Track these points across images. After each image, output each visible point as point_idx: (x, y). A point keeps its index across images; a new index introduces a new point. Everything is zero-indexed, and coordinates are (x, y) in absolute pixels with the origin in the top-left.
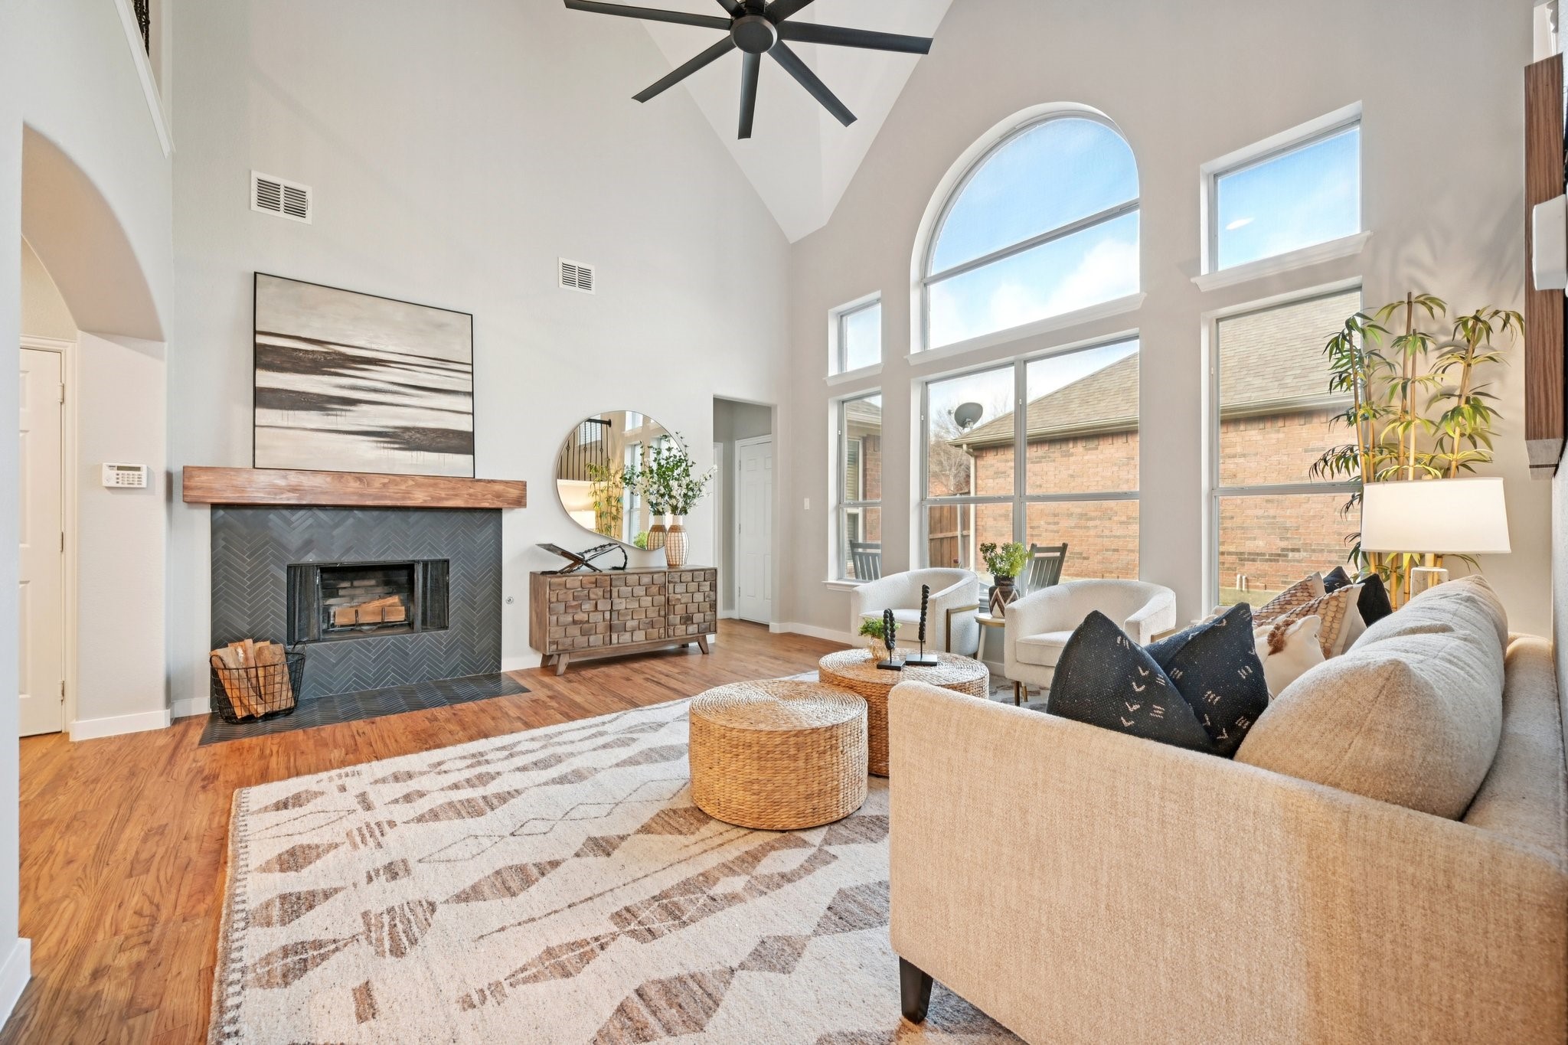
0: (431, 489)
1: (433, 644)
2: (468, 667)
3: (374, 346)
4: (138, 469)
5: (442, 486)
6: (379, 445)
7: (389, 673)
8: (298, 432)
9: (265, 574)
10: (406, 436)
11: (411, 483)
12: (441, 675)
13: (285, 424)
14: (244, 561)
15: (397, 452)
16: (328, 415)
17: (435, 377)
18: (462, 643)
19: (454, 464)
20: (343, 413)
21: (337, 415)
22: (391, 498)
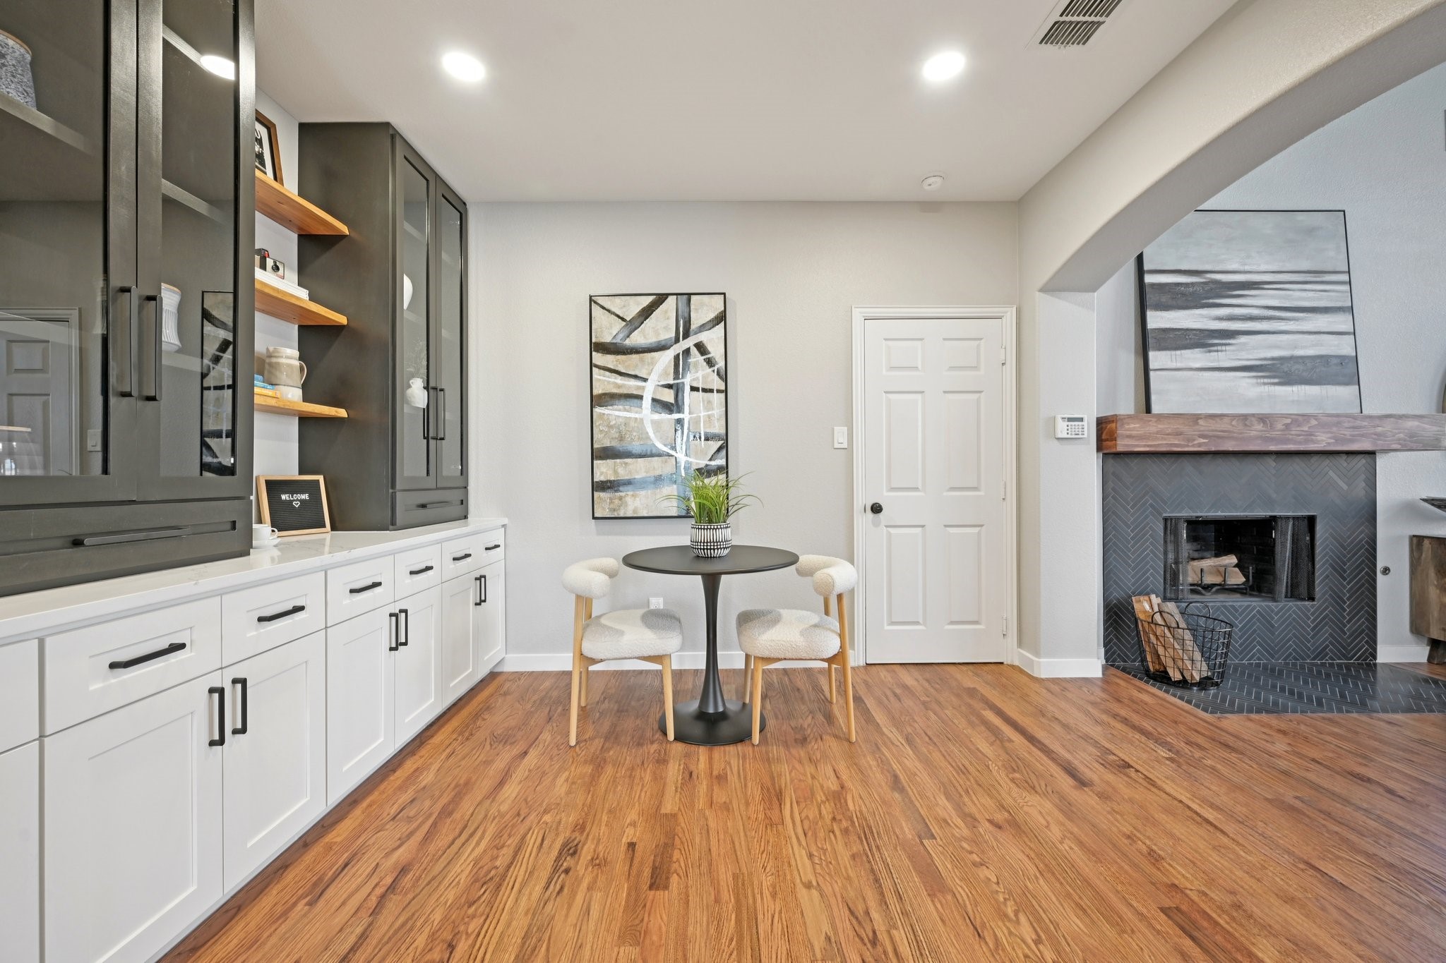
0: (1334, 429)
1: (1299, 617)
2: (1339, 651)
3: (1247, 268)
4: (1081, 420)
5: (1346, 425)
6: (1259, 381)
7: (1255, 646)
8: (1185, 373)
9: (1144, 527)
10: (1285, 368)
11: (1314, 422)
12: (1309, 657)
13: (1174, 365)
14: (1128, 511)
15: (1272, 388)
16: (1210, 351)
17: (1310, 294)
18: (1331, 620)
19: (1336, 397)
20: (1224, 348)
21: (1217, 351)
22: (1295, 443)
